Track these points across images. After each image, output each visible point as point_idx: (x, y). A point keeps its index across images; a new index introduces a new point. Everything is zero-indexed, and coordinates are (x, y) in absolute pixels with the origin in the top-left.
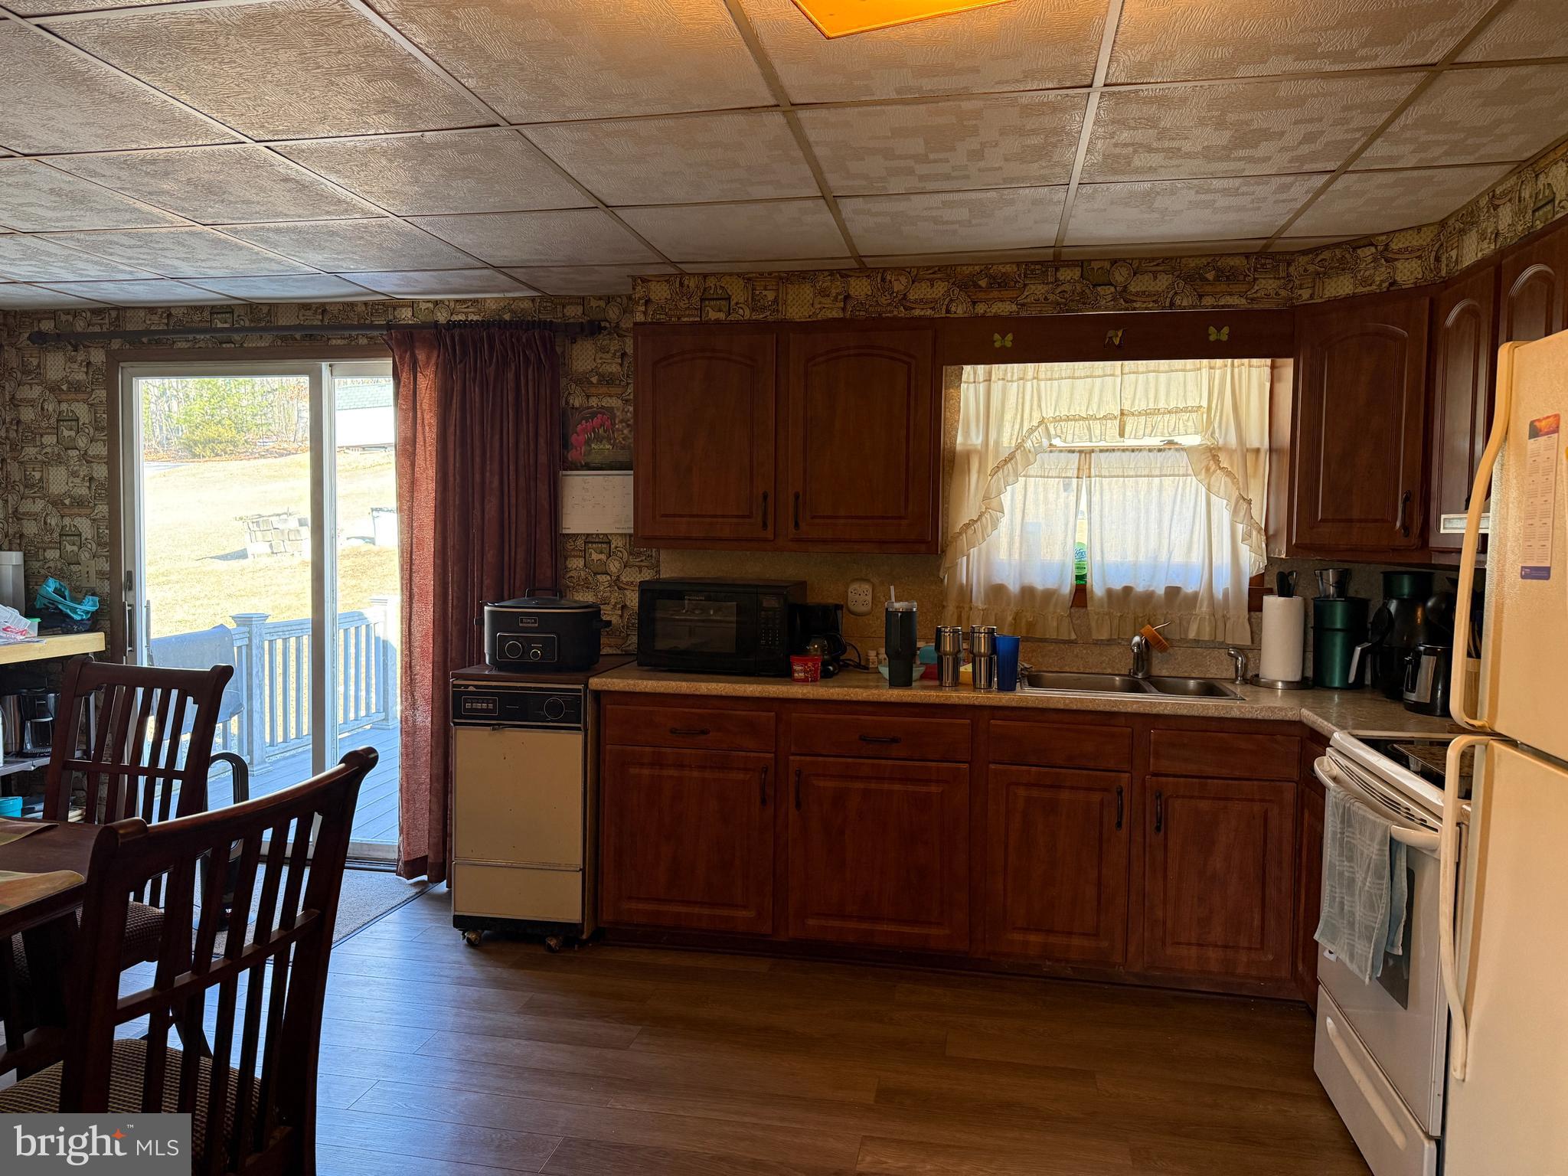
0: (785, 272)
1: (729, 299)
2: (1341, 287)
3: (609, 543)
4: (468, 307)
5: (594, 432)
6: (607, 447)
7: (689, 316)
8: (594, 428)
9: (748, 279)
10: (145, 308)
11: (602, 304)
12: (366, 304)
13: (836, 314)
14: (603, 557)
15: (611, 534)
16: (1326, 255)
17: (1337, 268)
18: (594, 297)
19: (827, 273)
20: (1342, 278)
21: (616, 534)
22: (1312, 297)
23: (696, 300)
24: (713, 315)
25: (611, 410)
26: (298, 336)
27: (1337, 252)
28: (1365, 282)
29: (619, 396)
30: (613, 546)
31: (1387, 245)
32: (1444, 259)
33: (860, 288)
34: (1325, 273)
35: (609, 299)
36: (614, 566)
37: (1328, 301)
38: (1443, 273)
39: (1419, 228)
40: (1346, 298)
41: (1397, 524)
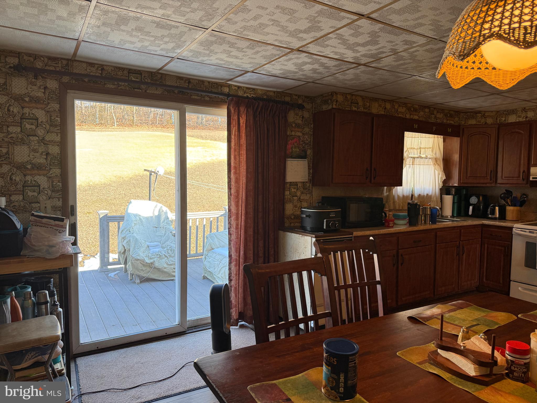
0: (372, 98)
1: (358, 104)
2: (472, 122)
3: (297, 185)
4: (251, 91)
5: (294, 145)
6: (298, 150)
7: (347, 108)
8: (294, 143)
9: (363, 98)
10: (87, 63)
11: (297, 97)
12: (209, 82)
13: (383, 113)
14: (295, 190)
15: (298, 182)
16: (469, 114)
17: (472, 117)
18: (294, 94)
19: (381, 100)
20: (473, 120)
21: (299, 182)
22: (465, 123)
23: (349, 102)
24: (354, 109)
25: (299, 137)
26: (176, 91)
27: (472, 114)
28: (479, 121)
29: (301, 132)
30: (298, 186)
31: (484, 114)
33: (388, 106)
34: (468, 118)
35: (299, 96)
36: (299, 194)
37: (470, 125)
38: (498, 122)
39: (492, 111)
40: (474, 125)
41: (489, 177)
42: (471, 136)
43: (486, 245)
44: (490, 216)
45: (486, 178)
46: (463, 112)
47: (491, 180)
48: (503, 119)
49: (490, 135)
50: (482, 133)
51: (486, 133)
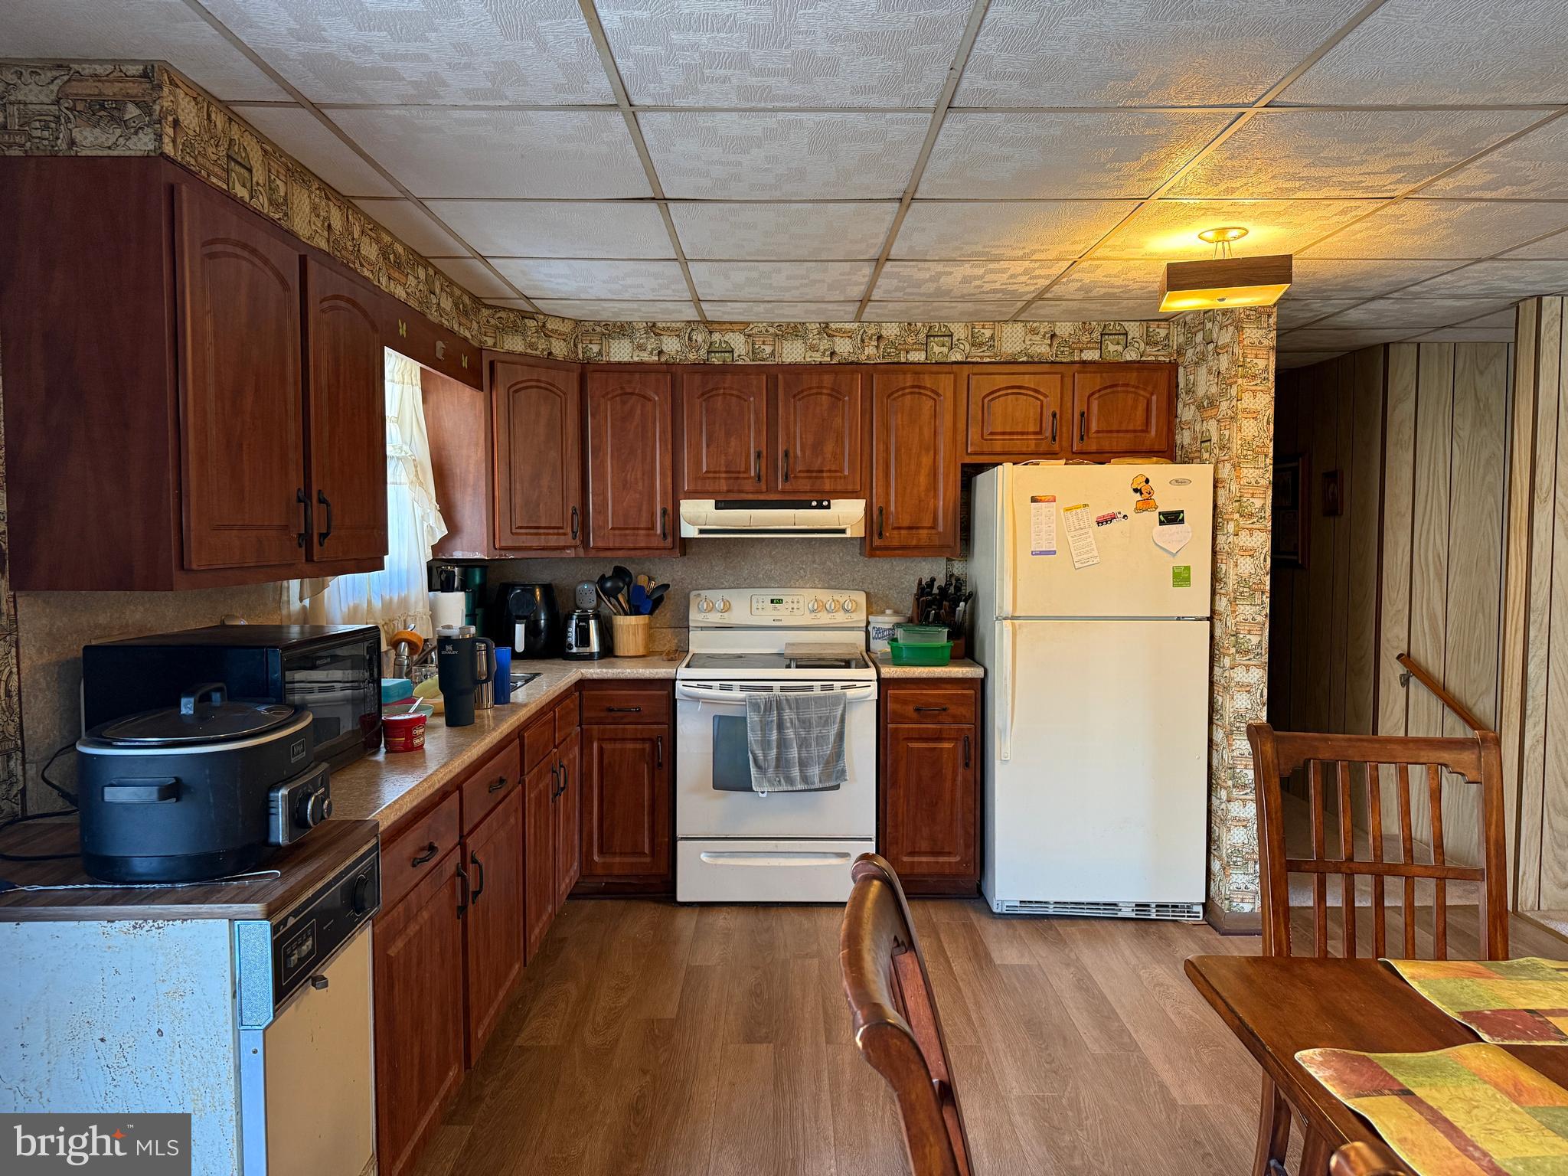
1: (250, 170)
2: (514, 344)
9: (264, 147)
13: (325, 247)
16: (502, 314)
17: (512, 328)
20: (516, 338)
22: (495, 345)
24: (240, 190)
27: (512, 316)
28: (531, 345)
31: (544, 323)
32: (580, 346)
33: (336, 219)
34: (503, 330)
37: (508, 353)
38: (581, 357)
39: (564, 319)
40: (520, 354)
41: (569, 531)
42: (516, 391)
43: (595, 745)
44: (575, 650)
45: (561, 531)
46: (488, 307)
47: (574, 538)
48: (595, 348)
49: (565, 394)
50: (543, 385)
51: (554, 386)
